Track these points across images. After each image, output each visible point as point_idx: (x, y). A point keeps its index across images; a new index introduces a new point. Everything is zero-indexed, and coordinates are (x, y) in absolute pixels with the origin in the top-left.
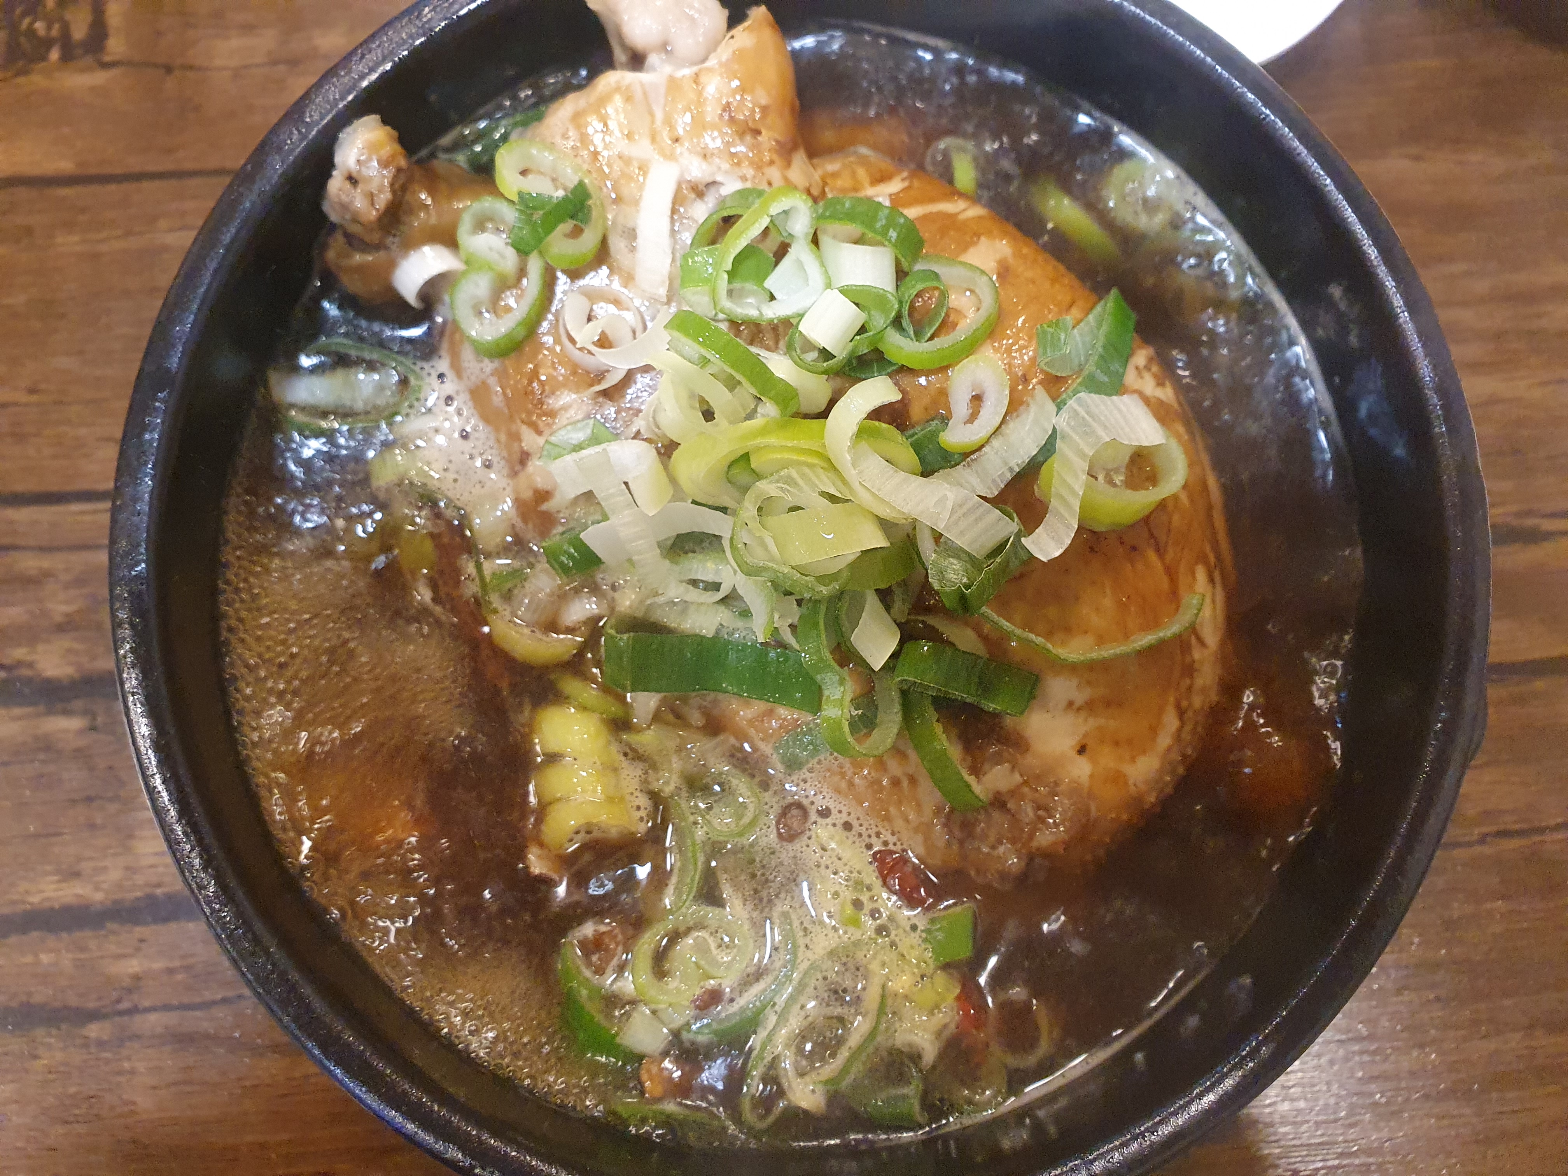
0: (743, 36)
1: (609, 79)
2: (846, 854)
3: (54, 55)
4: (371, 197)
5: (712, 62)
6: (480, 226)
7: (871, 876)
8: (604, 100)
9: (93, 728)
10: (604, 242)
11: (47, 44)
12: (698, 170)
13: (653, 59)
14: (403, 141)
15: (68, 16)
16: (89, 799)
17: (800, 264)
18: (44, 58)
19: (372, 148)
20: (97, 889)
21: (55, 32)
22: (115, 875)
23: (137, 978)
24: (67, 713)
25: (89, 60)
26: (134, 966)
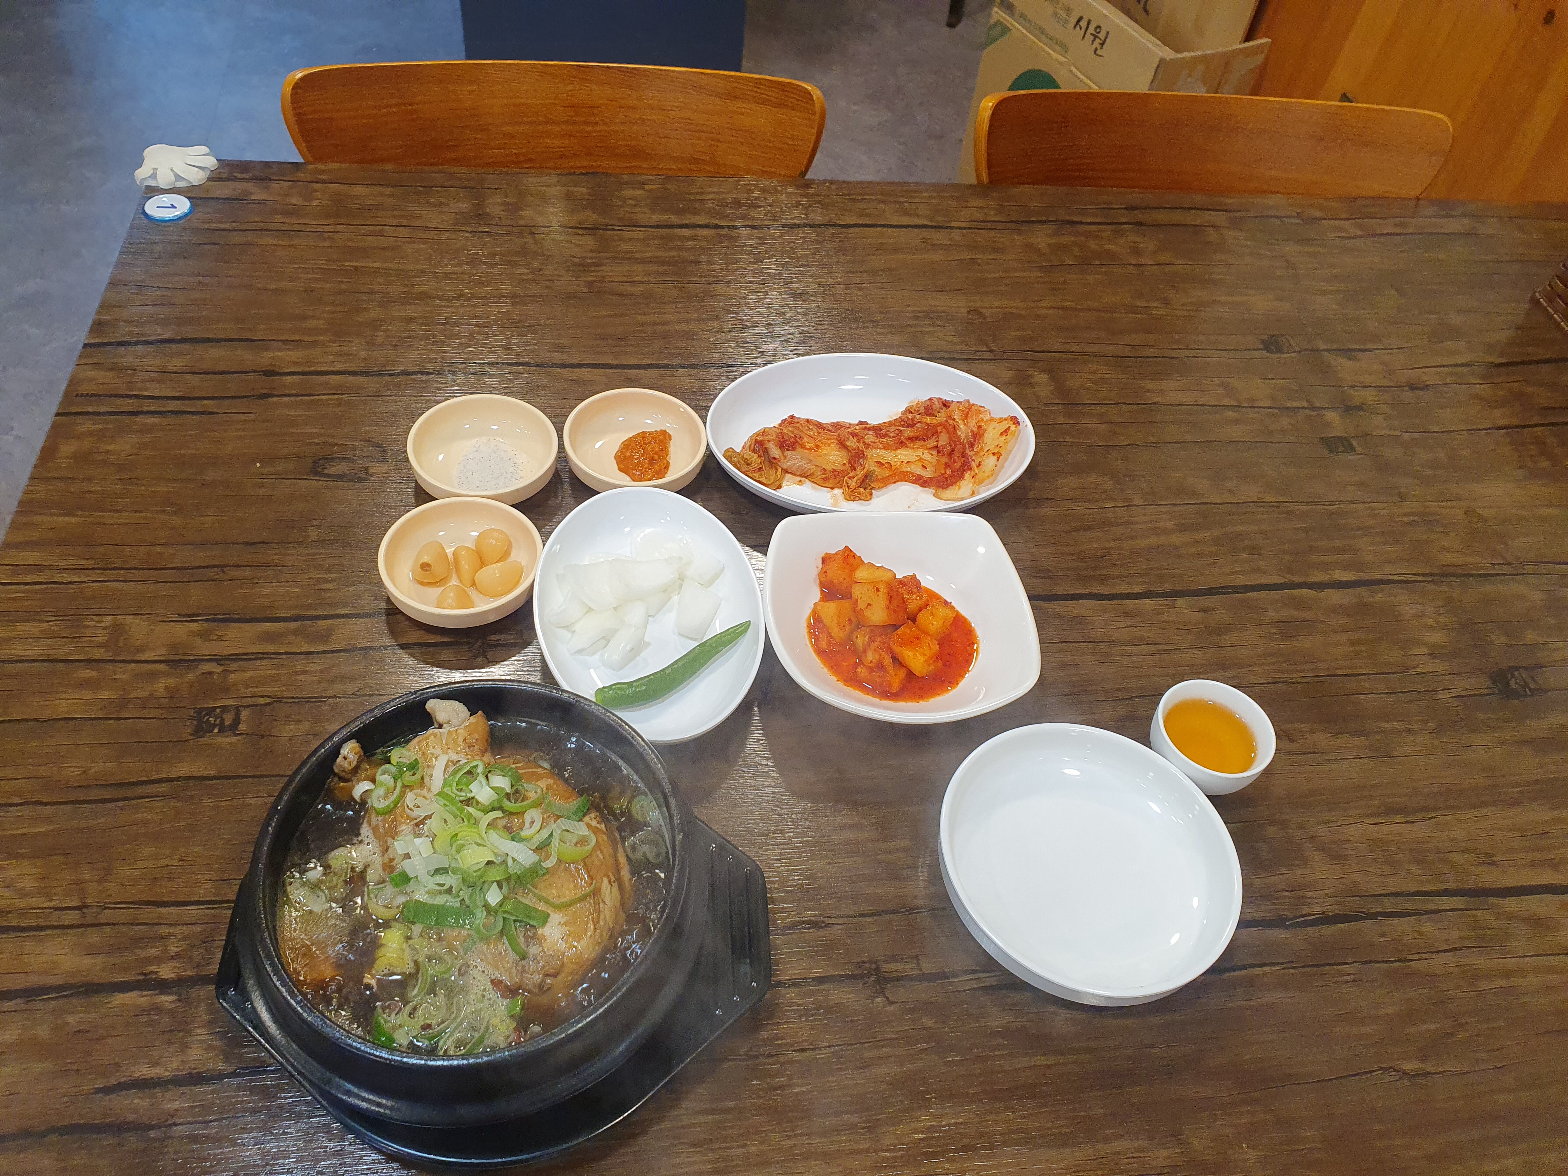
0: (473, 719)
1: (431, 730)
2: (481, 979)
3: (216, 730)
4: (350, 764)
5: (462, 726)
6: (383, 774)
7: (489, 986)
8: (428, 738)
9: (179, 1000)
10: (422, 778)
11: (214, 726)
12: (455, 757)
13: (445, 726)
14: (363, 748)
15: (224, 716)
16: (171, 1031)
17: (481, 782)
18: (211, 732)
19: (352, 749)
20: (166, 1070)
21: (218, 722)
22: (175, 1065)
23: (176, 1110)
24: (170, 994)
25: (230, 733)
26: (176, 1105)
